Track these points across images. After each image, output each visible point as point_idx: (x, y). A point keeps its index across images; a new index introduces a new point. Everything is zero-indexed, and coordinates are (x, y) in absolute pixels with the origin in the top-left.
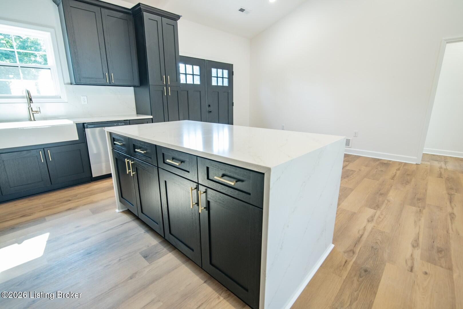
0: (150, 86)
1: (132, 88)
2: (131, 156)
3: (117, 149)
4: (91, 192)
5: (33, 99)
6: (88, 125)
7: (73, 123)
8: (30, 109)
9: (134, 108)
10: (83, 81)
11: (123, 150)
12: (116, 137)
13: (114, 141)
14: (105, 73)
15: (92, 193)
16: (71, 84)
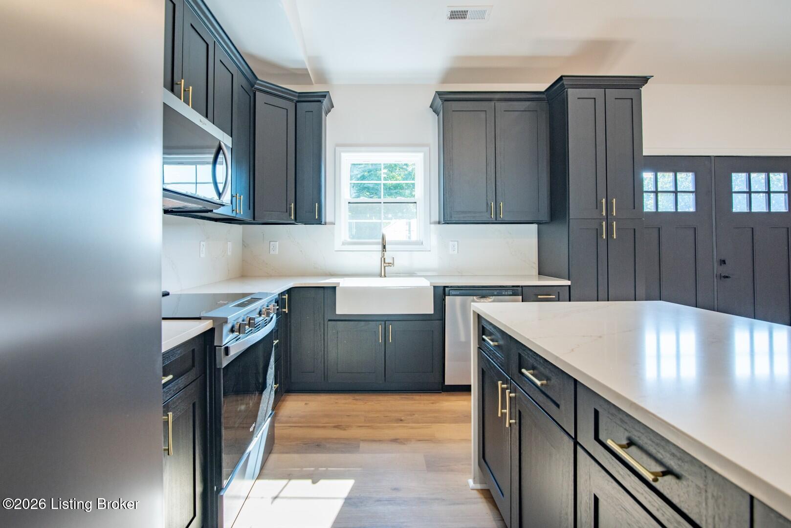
0: (571, 221)
1: (534, 227)
2: (511, 379)
3: (487, 352)
4: (436, 415)
5: (387, 247)
6: (451, 291)
7: (429, 285)
8: (383, 259)
9: (534, 263)
10: (455, 218)
11: (497, 357)
12: (488, 327)
13: (483, 334)
14: (489, 204)
15: (438, 419)
16: (439, 223)
